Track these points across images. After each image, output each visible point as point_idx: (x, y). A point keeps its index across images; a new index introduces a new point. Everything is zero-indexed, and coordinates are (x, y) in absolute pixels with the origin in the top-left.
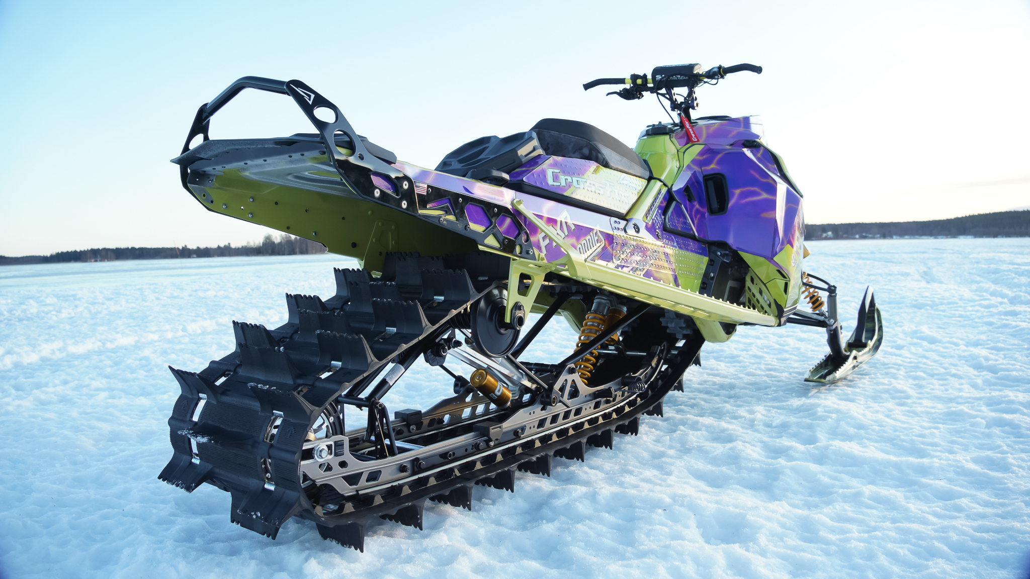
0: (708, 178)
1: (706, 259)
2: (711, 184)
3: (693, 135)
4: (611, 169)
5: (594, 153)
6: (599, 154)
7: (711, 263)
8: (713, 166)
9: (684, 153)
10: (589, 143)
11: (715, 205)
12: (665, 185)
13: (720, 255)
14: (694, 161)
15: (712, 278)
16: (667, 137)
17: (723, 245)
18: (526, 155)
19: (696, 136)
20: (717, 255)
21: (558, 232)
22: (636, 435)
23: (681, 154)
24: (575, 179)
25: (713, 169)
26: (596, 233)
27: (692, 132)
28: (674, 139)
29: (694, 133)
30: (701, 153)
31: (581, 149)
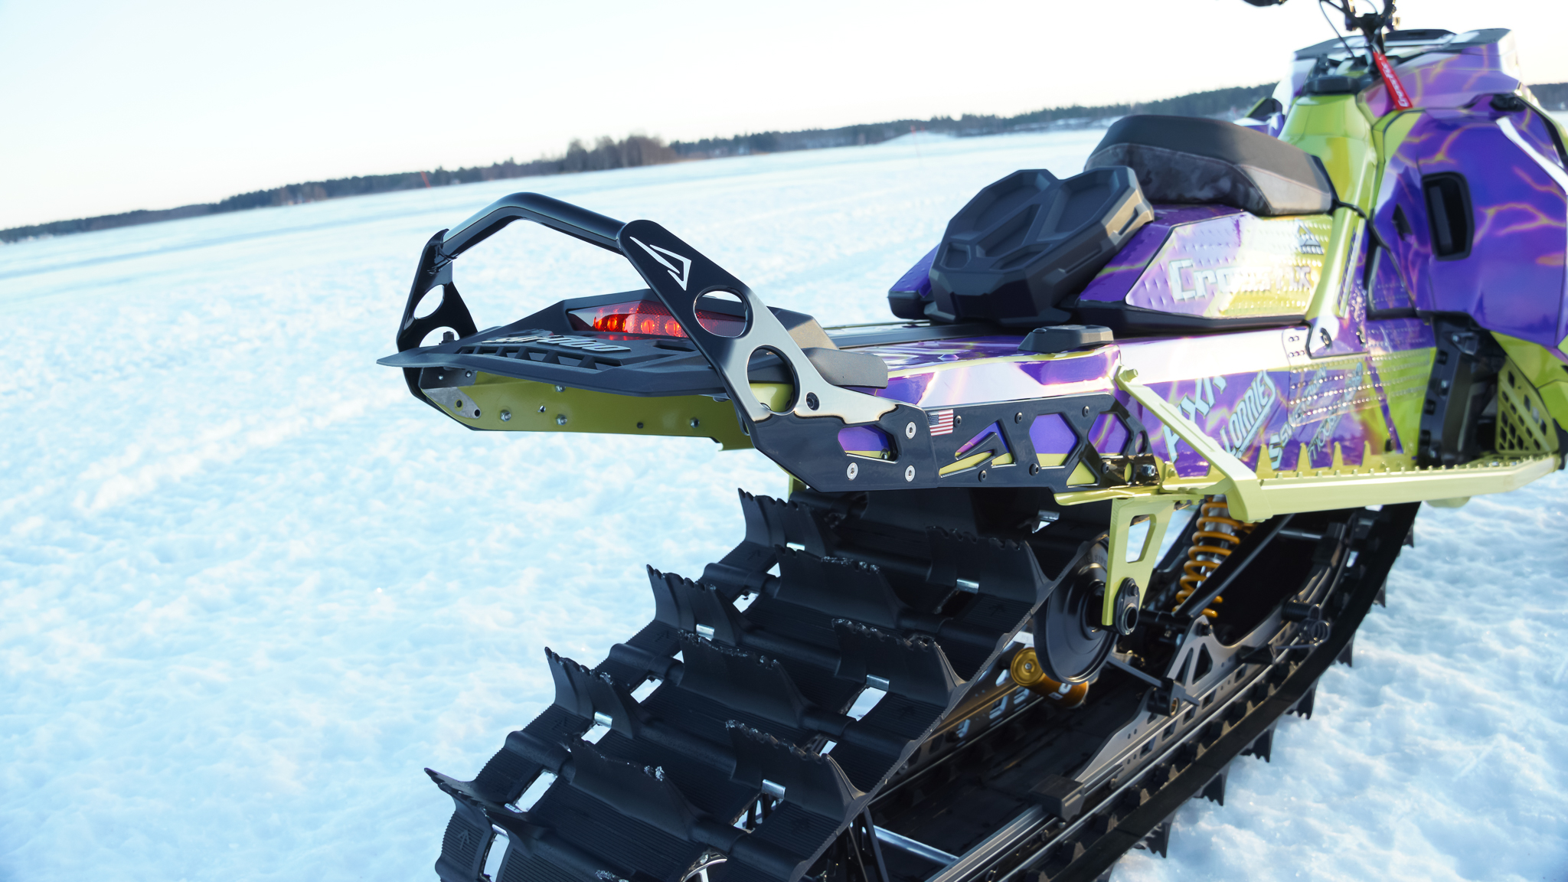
0: (1432, 181)
1: (1432, 352)
2: (1437, 193)
3: (1400, 94)
4: (1274, 216)
5: (1241, 187)
6: (1252, 191)
7: (1442, 359)
8: (1440, 157)
9: (1385, 131)
10: (1232, 168)
11: (1447, 239)
12: (1361, 215)
13: (1460, 342)
14: (1406, 149)
15: (1445, 391)
16: (1351, 101)
17: (1461, 320)
18: (1121, 233)
19: (1405, 96)
20: (1452, 343)
21: (1197, 406)
22: (1308, 717)
23: (1379, 135)
24: (1220, 273)
25: (1440, 163)
26: (1262, 380)
27: (1396, 87)
28: (1364, 105)
29: (1402, 89)
30: (1417, 130)
31: (1215, 179)
